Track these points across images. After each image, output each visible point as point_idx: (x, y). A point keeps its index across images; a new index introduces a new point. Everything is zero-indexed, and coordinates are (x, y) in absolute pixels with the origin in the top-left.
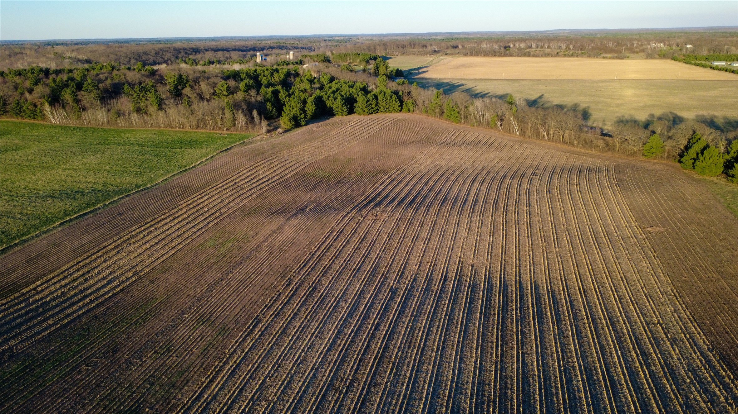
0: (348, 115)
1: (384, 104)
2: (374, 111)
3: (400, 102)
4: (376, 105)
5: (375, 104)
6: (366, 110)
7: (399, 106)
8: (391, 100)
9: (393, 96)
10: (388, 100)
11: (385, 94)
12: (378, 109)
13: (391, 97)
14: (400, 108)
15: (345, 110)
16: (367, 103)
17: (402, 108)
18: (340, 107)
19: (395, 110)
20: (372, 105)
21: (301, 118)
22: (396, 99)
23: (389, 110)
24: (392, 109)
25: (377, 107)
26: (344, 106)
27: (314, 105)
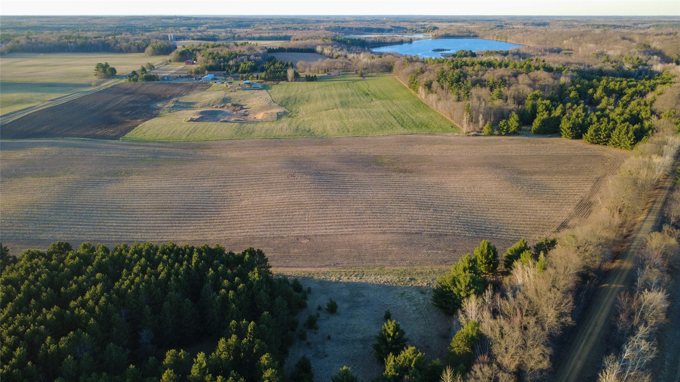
12: (606, 141)
18: (566, 129)
19: (626, 148)
20: (601, 135)
21: (503, 129)
22: (631, 136)
23: (620, 145)
24: (622, 145)
25: (607, 139)
26: (570, 129)
27: (540, 122)
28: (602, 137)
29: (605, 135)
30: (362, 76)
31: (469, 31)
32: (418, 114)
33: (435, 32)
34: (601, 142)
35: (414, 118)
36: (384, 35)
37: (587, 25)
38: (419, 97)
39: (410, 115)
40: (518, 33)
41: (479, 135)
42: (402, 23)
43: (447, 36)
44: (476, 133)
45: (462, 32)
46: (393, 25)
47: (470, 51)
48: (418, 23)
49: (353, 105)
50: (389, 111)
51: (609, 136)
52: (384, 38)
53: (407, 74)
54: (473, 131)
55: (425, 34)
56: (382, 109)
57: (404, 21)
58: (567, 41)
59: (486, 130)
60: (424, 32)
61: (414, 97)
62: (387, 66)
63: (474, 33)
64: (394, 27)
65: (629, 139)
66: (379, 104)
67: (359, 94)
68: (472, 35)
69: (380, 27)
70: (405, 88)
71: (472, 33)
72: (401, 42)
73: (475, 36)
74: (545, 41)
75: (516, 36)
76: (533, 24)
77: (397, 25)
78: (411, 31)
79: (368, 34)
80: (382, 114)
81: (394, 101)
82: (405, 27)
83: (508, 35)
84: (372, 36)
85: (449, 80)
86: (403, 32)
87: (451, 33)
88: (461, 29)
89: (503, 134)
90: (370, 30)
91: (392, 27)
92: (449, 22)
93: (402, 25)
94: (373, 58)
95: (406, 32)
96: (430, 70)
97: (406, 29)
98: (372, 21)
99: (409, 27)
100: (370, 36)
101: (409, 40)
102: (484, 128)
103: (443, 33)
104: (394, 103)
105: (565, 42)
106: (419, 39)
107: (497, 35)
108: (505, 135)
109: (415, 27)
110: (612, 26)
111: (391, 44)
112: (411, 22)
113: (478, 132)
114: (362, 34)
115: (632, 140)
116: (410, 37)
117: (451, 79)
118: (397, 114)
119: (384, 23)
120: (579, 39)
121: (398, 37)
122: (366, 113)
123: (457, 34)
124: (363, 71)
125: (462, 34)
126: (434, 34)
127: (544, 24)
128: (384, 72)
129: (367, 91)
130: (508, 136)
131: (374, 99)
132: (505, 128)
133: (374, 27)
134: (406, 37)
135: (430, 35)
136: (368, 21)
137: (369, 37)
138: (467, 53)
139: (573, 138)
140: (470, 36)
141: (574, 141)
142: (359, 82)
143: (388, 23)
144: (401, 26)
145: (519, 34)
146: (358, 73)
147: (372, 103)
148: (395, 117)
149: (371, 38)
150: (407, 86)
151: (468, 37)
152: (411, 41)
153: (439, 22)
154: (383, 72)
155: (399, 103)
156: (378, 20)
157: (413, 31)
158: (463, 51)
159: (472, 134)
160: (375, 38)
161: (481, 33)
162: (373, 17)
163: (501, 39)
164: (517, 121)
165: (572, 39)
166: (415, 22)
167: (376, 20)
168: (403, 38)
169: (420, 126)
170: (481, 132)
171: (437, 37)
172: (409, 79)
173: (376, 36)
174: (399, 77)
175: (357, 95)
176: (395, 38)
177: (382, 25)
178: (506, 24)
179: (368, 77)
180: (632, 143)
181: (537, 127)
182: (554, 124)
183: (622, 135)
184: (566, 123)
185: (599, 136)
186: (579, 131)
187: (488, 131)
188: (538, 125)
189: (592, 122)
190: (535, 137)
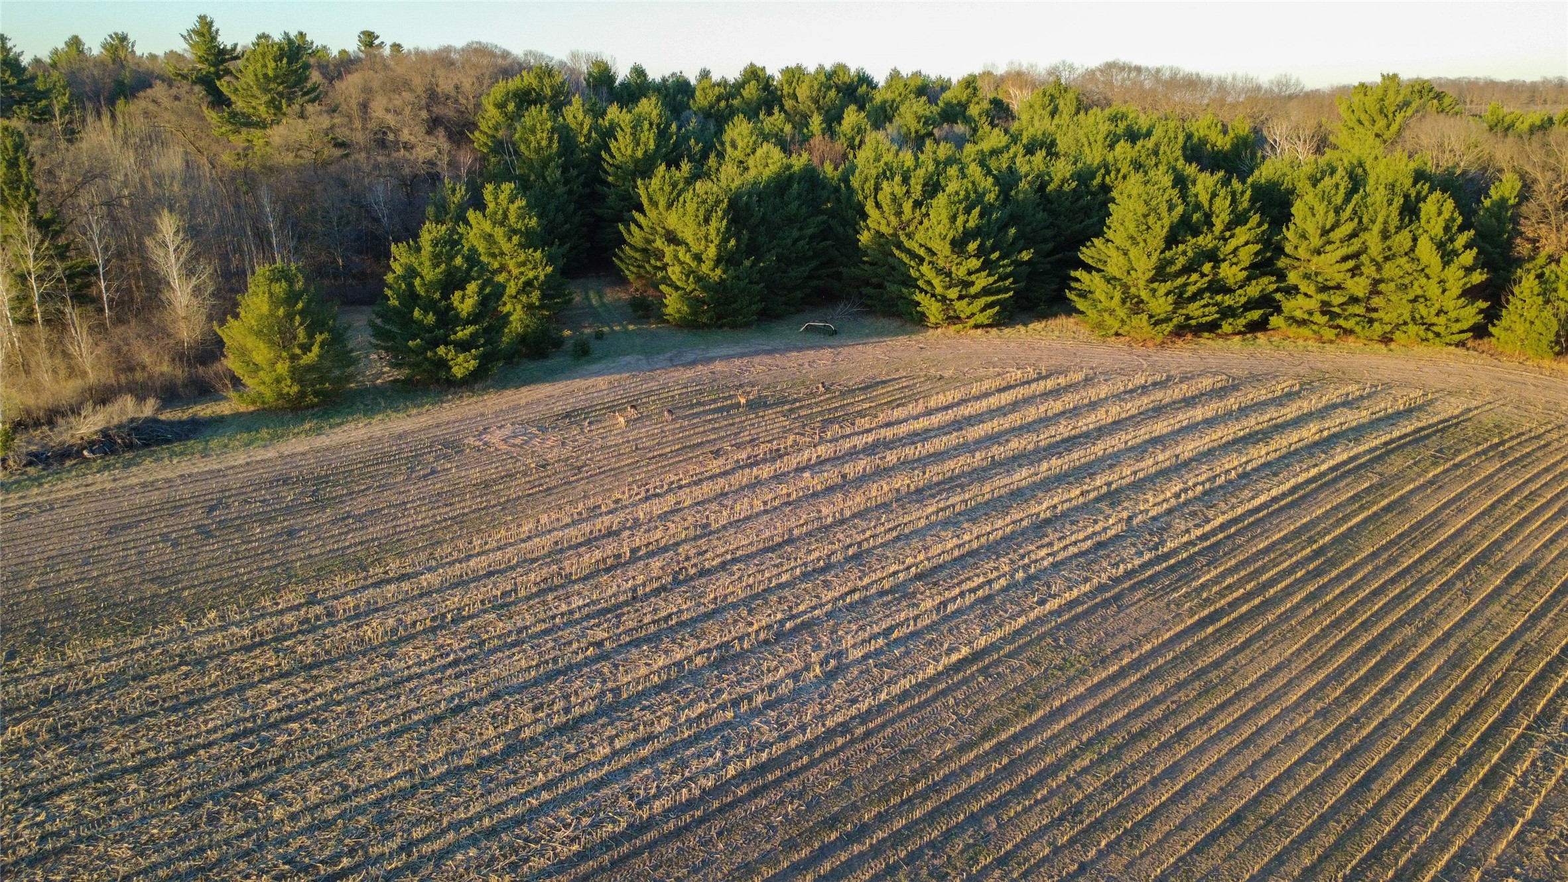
0: (997, 323)
1: (1329, 265)
2: (1228, 313)
3: (1484, 262)
4: (1260, 267)
5: (1246, 256)
6: (1161, 305)
7: (1471, 294)
8: (1403, 240)
9: (1428, 208)
10: (1372, 239)
11: (1356, 182)
12: (1268, 303)
13: (1410, 211)
14: (1471, 314)
15: (981, 281)
16: (1172, 240)
17: (1492, 315)
19: (1430, 325)
20: (1213, 257)
21: (447, 318)
23: (1372, 319)
24: (1393, 308)
25: (1265, 284)
26: (972, 246)
27: (717, 224)
28: (1230, 273)
34: (1233, 312)
41: (193, 429)
44: (149, 409)
51: (1270, 257)
54: (103, 396)
59: (261, 353)
65: (1445, 254)
89: (462, 365)
102: (234, 333)
108: (475, 381)
113: (170, 395)
115: (1468, 258)
130: (503, 384)
132: (465, 302)
159: (90, 424)
164: (530, 240)
170: (204, 391)
180: (1478, 277)
181: (705, 268)
182: (810, 231)
183: (1385, 235)
184: (907, 207)
185: (1207, 267)
186: (1025, 256)
187: (282, 368)
188: (712, 251)
189: (1051, 187)
190: (725, 351)
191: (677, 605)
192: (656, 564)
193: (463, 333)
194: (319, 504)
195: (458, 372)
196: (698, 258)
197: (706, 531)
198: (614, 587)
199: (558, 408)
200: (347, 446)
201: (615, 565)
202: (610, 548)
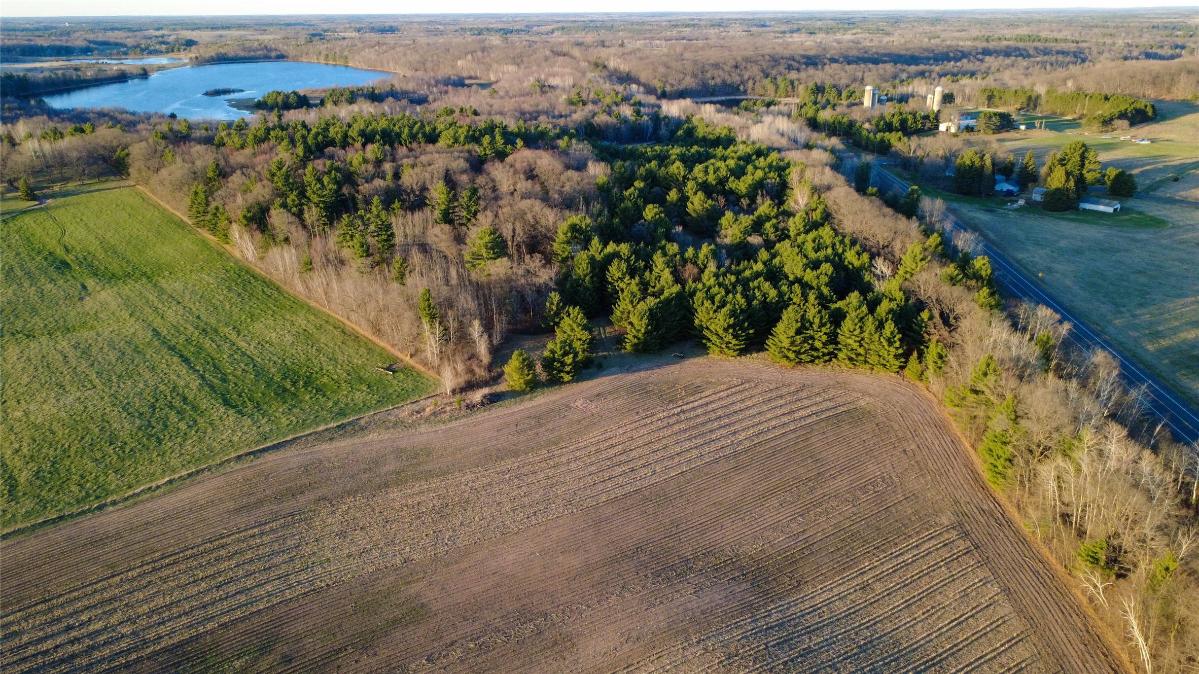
0: (739, 355)
1: (852, 342)
3: (903, 346)
4: (829, 342)
7: (898, 356)
8: (876, 337)
10: (866, 335)
12: (832, 354)
14: (898, 363)
15: (734, 342)
16: (797, 332)
17: (904, 364)
18: (721, 332)
19: (884, 366)
20: (813, 338)
21: (563, 364)
22: (892, 333)
23: (866, 362)
24: (873, 359)
25: (831, 347)
26: (731, 331)
27: (645, 321)
28: (818, 344)
29: (824, 338)
30: (34, 198)
31: (266, 47)
32: (258, 327)
33: (193, 53)
34: (818, 357)
35: (252, 350)
36: (75, 62)
37: (462, 29)
38: (238, 255)
39: (233, 336)
40: (364, 48)
41: (499, 398)
42: (110, 34)
43: (222, 59)
44: (488, 391)
45: (250, 50)
46: (91, 37)
47: (295, 93)
48: (146, 33)
49: (19, 324)
50: (156, 333)
51: (833, 339)
52: (76, 69)
53: (179, 187)
54: (476, 385)
55: (171, 55)
56: (131, 327)
57: (113, 29)
58: (464, 62)
59: (515, 375)
60: (167, 52)
61: (220, 255)
62: (105, 159)
63: (276, 50)
64: (95, 43)
65: (890, 342)
66: (113, 305)
67: (32, 266)
68: (273, 54)
69: (58, 43)
70: (181, 225)
71: (271, 50)
72: (122, 78)
73: (281, 57)
74: (424, 64)
75: (363, 53)
76: (373, 30)
77: (101, 37)
78: (138, 50)
79: (34, 61)
80: (136, 350)
81: (163, 283)
82: (120, 41)
83: (346, 53)
84: (46, 65)
85: (315, 199)
86: (118, 54)
87: (230, 51)
88: (248, 44)
89: (567, 378)
90: (33, 52)
91: (90, 42)
92: (212, 28)
93: (111, 36)
94: (58, 134)
95: (125, 53)
96: (242, 167)
97: (125, 46)
98: (37, 29)
99: (130, 42)
100: (37, 65)
101: (141, 72)
103: (212, 52)
104: (162, 291)
105: (459, 63)
106: (161, 68)
107: (324, 53)
108: (570, 381)
109: (143, 42)
110: (500, 30)
111: (99, 82)
112: (130, 30)
113: (489, 384)
114: (17, 61)
115: (897, 344)
116: (139, 63)
117: (319, 196)
118: (189, 341)
119: (68, 34)
120: (483, 58)
121: (113, 65)
122: (71, 354)
123: (242, 54)
124: (32, 181)
125: (252, 54)
126: (193, 56)
127: (392, 30)
128: (102, 175)
129: (60, 252)
130: (578, 380)
131: (90, 283)
132: (569, 360)
133: (46, 44)
134: (131, 64)
135: (186, 57)
136: (27, 30)
137: (35, 69)
138: (287, 96)
139: (743, 352)
140: (270, 58)
141: (746, 359)
142: (28, 220)
143: (78, 34)
144: (112, 40)
145: (367, 50)
146: (17, 189)
147: (89, 303)
148: (186, 360)
149: (42, 70)
150: (185, 219)
151: (267, 58)
152: (144, 74)
153: (193, 30)
154: (99, 175)
155: (178, 286)
156: (52, 28)
157: (142, 50)
158: (279, 93)
159: (477, 396)
160: (52, 70)
161: (290, 50)
162: (38, 21)
163: (335, 60)
165: (470, 56)
166: (141, 30)
167: (46, 29)
168: (123, 67)
169: (288, 384)
171: (201, 62)
172: (188, 201)
173: (55, 64)
174: (153, 191)
175: (28, 274)
176: (104, 67)
177: (64, 38)
178: (326, 31)
179: (54, 196)
180: (900, 351)
181: (640, 335)
182: (677, 318)
183: (870, 334)
184: (711, 312)
185: (810, 342)
186: (751, 331)
187: (522, 381)
188: (643, 330)
189: (768, 300)
190: (646, 366)
191: (623, 458)
192: (620, 447)
193: (568, 369)
194: (541, 425)
195: (566, 380)
196: (638, 331)
197: (632, 439)
198: (611, 452)
199: (595, 392)
200: (540, 405)
201: (612, 447)
202: (610, 442)
